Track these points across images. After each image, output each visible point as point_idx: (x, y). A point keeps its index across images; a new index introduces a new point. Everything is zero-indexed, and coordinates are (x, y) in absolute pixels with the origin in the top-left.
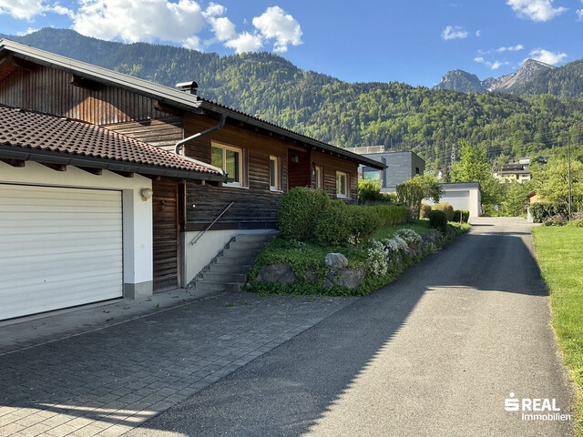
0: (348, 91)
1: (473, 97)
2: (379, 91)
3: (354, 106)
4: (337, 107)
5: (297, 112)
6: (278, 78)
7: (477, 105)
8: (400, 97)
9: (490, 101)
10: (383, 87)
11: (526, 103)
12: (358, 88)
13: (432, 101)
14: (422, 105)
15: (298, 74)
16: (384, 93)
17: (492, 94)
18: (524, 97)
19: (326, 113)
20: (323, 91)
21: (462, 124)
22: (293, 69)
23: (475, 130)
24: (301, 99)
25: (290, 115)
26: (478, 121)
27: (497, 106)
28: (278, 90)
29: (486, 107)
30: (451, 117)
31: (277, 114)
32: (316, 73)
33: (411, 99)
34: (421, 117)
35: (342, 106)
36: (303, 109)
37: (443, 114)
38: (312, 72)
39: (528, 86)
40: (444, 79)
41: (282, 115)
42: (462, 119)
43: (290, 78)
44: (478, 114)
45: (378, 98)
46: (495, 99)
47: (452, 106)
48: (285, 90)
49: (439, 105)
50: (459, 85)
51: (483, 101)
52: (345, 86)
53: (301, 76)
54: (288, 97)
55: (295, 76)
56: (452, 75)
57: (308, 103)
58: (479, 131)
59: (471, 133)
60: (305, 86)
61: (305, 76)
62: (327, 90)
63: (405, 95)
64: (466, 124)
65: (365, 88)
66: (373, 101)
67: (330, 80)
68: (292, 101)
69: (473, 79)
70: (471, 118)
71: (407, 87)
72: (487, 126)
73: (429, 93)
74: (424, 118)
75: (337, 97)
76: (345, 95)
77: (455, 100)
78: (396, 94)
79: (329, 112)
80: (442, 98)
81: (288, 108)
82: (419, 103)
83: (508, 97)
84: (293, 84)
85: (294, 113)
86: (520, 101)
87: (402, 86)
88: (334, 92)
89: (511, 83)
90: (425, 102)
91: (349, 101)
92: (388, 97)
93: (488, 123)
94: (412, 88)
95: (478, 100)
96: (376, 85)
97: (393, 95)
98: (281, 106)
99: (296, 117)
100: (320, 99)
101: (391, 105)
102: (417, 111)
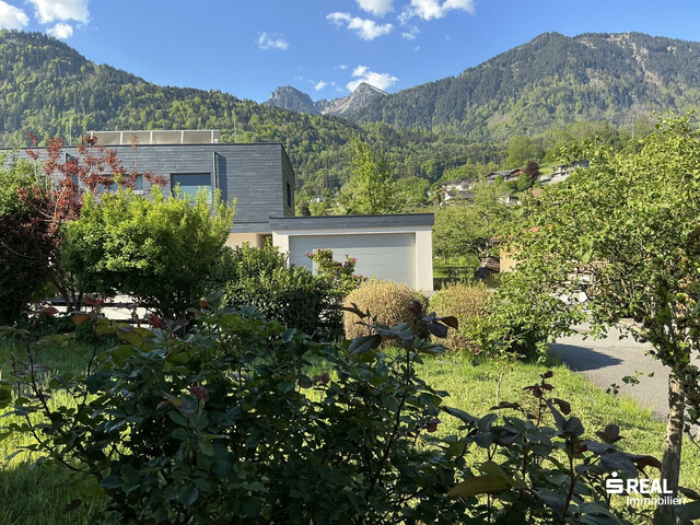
0: (157, 95)
1: (307, 118)
2: (197, 99)
3: (165, 115)
4: (143, 114)
5: (86, 117)
6: (57, 70)
7: (312, 128)
8: (223, 109)
9: (325, 125)
10: (203, 95)
11: (361, 130)
12: (169, 93)
13: (261, 119)
14: (251, 123)
15: (87, 67)
16: (204, 103)
17: (326, 117)
18: (359, 123)
19: (126, 121)
20: (122, 91)
21: (296, 149)
22: (79, 60)
23: (311, 156)
24: (92, 100)
25: (75, 120)
26: (314, 147)
27: (332, 131)
28: (58, 85)
29: (321, 131)
30: (284, 139)
31: (56, 117)
32: (113, 69)
33: (237, 114)
34: (250, 137)
35: (149, 114)
36: (94, 114)
37: (275, 134)
38: (107, 66)
39: (363, 112)
40: (274, 95)
41: (64, 119)
42: (297, 142)
43: (75, 70)
44: (313, 138)
45: (196, 108)
46: (331, 123)
47: (283, 128)
48: (67, 85)
49: (269, 123)
50: (290, 105)
51: (318, 124)
52: (154, 89)
53: (91, 69)
54: (71, 95)
55: (82, 68)
56: (282, 91)
57: (100, 105)
58: (314, 158)
59: (307, 159)
60: (98, 83)
61: (97, 71)
62: (127, 92)
63: (230, 108)
64: (301, 148)
65: (180, 94)
66: (190, 111)
67: (132, 79)
68: (78, 102)
69: (305, 99)
70: (305, 143)
71: (232, 98)
72: (324, 153)
73: (258, 109)
74: (253, 138)
75: (141, 101)
76: (153, 100)
77: (288, 120)
78: (219, 106)
79: (131, 120)
80: (273, 116)
81: (72, 111)
82: (247, 119)
83: (343, 122)
84: (80, 79)
85: (82, 118)
86: (355, 127)
87: (226, 96)
88: (137, 94)
89: (345, 107)
90: (254, 119)
91: (159, 108)
92: (209, 109)
93: (324, 149)
94: (237, 101)
95: (313, 122)
96: (193, 92)
97: (215, 106)
98: (61, 106)
99: (84, 123)
100: (119, 102)
101: (213, 118)
102: (245, 129)
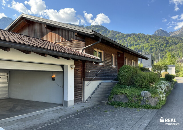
0: (124, 36)
1: (165, 38)
2: (134, 36)
3: (126, 41)
6: (102, 33)
7: (167, 40)
8: (141, 38)
9: (171, 39)
10: (136, 35)
12: (127, 35)
13: (152, 39)
14: (149, 41)
15: (109, 31)
16: (136, 37)
17: (172, 37)
20: (116, 36)
21: (162, 46)
22: (107, 30)
23: (166, 48)
26: (167, 46)
27: (174, 41)
29: (170, 41)
30: (158, 44)
33: (145, 39)
34: (148, 44)
35: (122, 41)
37: (156, 43)
38: (113, 31)
40: (156, 32)
42: (162, 45)
43: (106, 32)
44: (167, 43)
45: (134, 38)
47: (159, 41)
49: (154, 40)
50: (160, 34)
51: (169, 39)
52: (124, 35)
53: (109, 32)
55: (108, 32)
56: (158, 31)
58: (168, 49)
59: (165, 49)
60: (111, 35)
61: (111, 32)
62: (118, 36)
63: (143, 37)
64: (163, 46)
65: (130, 35)
66: (133, 39)
67: (119, 33)
69: (165, 32)
70: (165, 45)
71: (144, 35)
72: (170, 47)
73: (151, 37)
74: (149, 45)
76: (123, 38)
77: (160, 39)
78: (140, 37)
80: (155, 38)
82: (148, 40)
83: (177, 38)
84: (107, 34)
86: (181, 39)
87: (142, 35)
88: (120, 37)
89: (178, 33)
90: (150, 39)
91: (125, 39)
92: (137, 38)
93: (171, 46)
94: (145, 35)
95: (167, 39)
96: (133, 34)
97: (139, 37)
100: (116, 39)
101: (138, 40)
102: (147, 42)
